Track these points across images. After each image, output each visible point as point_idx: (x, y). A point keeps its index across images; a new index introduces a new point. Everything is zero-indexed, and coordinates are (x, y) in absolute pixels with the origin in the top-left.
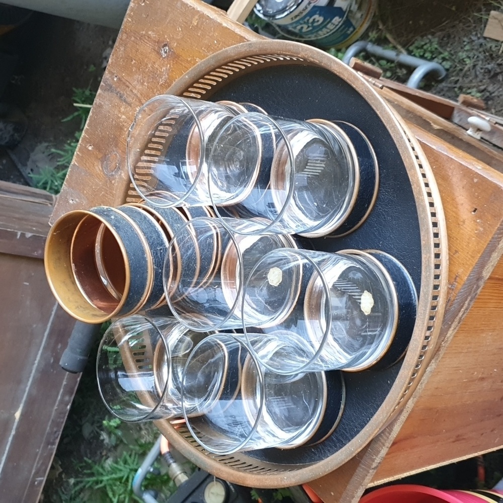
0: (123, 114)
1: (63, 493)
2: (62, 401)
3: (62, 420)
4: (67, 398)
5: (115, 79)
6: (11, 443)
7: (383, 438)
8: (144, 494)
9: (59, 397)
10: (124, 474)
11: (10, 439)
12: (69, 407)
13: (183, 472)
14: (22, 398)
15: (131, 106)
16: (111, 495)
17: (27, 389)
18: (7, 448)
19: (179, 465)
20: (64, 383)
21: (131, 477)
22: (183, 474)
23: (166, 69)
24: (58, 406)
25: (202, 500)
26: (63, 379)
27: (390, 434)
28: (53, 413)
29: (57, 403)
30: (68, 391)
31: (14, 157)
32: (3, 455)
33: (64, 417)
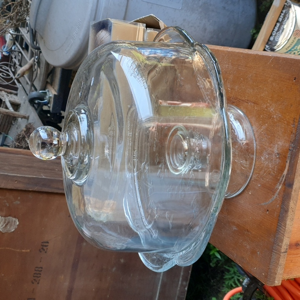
2: (182, 285)
3: (183, 297)
4: (184, 283)
7: (281, 230)
9: (180, 283)
12: (186, 289)
14: (159, 283)
17: (161, 278)
20: (182, 274)
24: (180, 288)
26: (181, 271)
27: (285, 227)
28: (178, 292)
29: (179, 286)
30: (185, 279)
33: (185, 294)
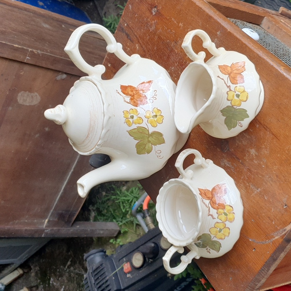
0: (128, 47)
1: (98, 199)
5: (126, 25)
6: (71, 175)
8: (137, 215)
10: (130, 198)
11: (70, 173)
13: (153, 223)
15: (133, 43)
16: (122, 207)
18: (68, 178)
19: (151, 218)
21: (134, 201)
22: (152, 224)
23: (154, 22)
25: (159, 242)
31: (96, 3)
32: (65, 181)
